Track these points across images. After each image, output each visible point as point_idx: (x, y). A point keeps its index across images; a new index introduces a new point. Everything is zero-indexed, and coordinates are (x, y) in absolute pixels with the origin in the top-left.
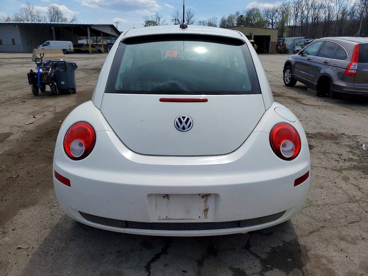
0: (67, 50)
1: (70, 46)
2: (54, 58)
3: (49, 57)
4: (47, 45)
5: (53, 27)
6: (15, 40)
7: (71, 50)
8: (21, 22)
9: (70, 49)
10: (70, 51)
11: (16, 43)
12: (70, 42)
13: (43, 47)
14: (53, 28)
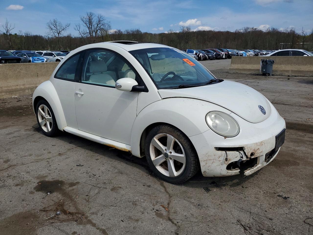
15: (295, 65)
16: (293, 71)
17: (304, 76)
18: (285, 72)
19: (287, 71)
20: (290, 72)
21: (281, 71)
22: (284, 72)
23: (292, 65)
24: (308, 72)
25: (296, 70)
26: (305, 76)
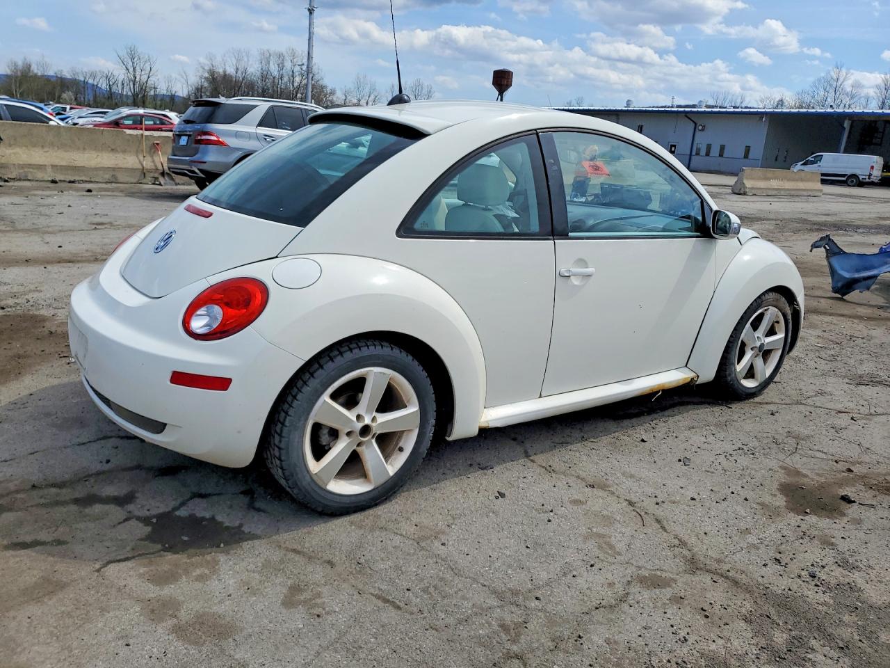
0: (861, 177)
1: (872, 168)
2: (788, 192)
3: (776, 187)
4: (813, 163)
5: (849, 120)
6: (751, 149)
7: (869, 178)
8: (801, 110)
9: (870, 175)
10: (867, 180)
11: (751, 156)
12: (876, 158)
13: (802, 167)
14: (847, 124)
15: (56, 148)
16: (57, 166)
17: (91, 182)
18: (35, 171)
19: (41, 167)
20: (49, 170)
21: (22, 166)
22: (31, 170)
23: (46, 149)
24: (96, 169)
25: (64, 163)
26: (92, 180)
